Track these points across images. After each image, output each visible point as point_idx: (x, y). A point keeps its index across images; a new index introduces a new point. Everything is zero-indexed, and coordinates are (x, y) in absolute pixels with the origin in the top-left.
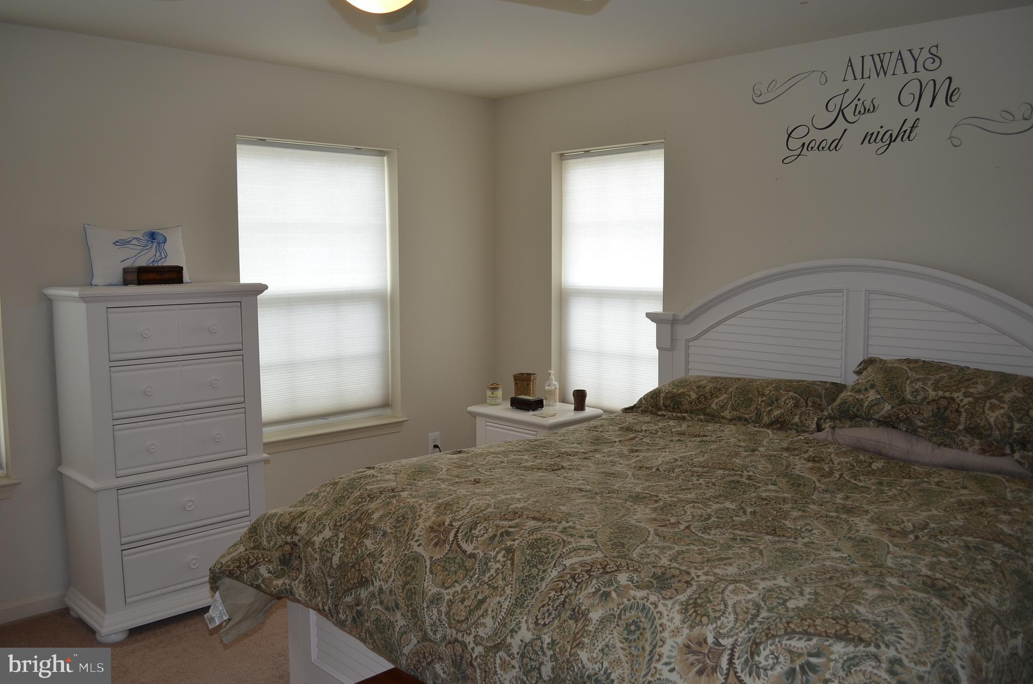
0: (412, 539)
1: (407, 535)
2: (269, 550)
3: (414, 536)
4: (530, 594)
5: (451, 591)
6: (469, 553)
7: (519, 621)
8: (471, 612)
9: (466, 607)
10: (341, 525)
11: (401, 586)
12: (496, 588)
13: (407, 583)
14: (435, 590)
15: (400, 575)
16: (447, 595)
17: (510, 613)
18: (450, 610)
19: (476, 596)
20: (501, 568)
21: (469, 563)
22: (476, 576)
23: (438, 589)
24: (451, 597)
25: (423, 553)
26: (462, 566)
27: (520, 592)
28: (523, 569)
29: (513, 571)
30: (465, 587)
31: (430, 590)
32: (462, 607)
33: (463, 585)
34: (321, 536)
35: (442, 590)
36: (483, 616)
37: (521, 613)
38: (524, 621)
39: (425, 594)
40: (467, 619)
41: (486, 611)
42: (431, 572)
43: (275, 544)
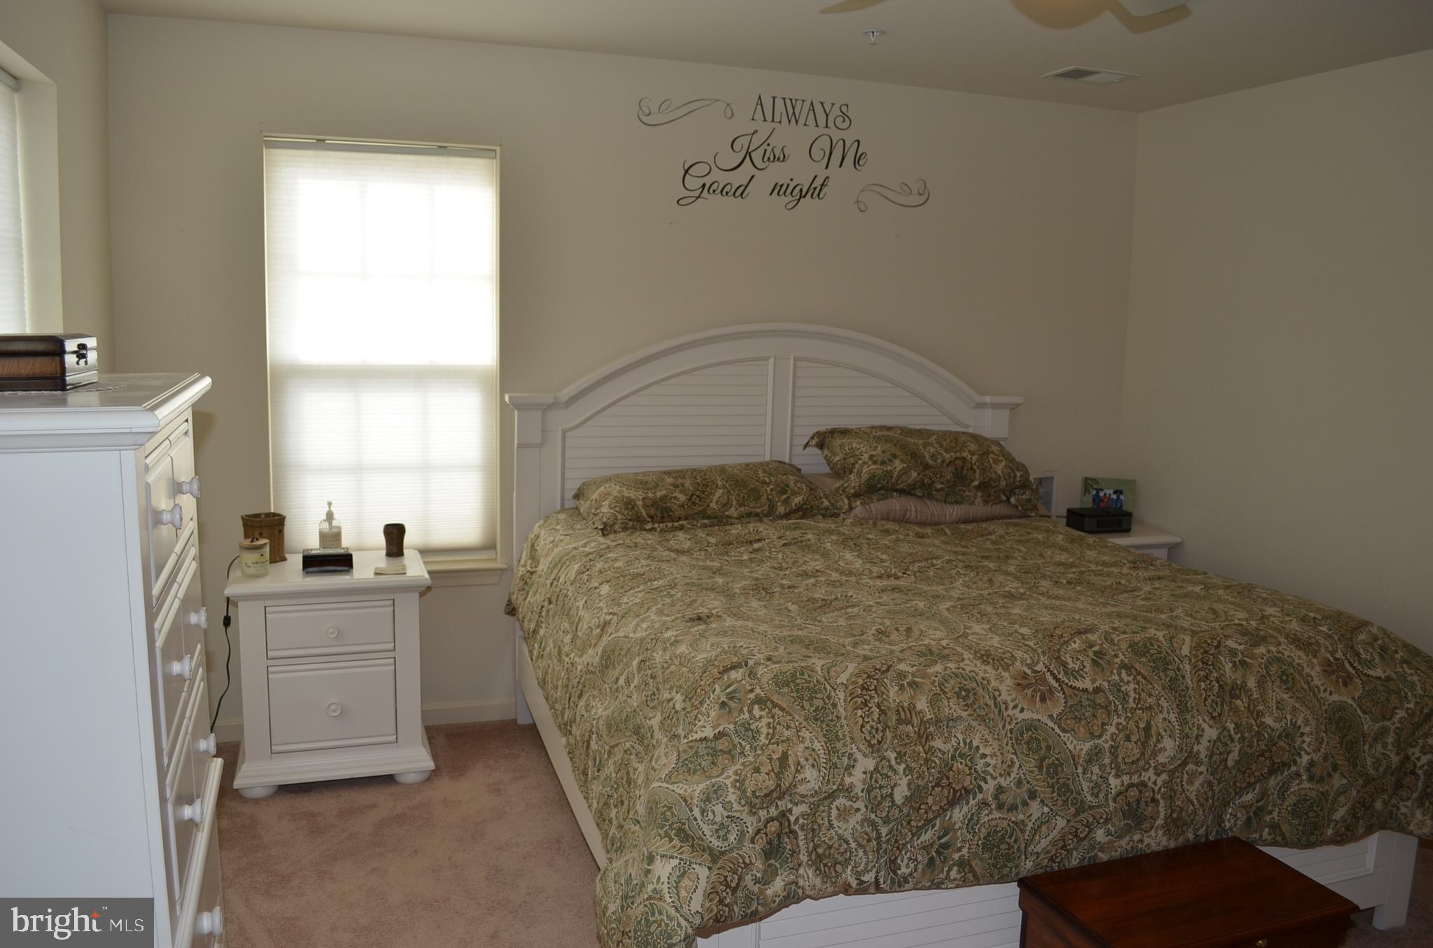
0: (1007, 708)
1: (996, 707)
3: (1005, 703)
4: (1185, 696)
5: (1107, 736)
6: (1091, 690)
8: (1144, 744)
9: (1136, 743)
11: (1036, 766)
12: (1150, 708)
13: (1042, 760)
14: (1087, 746)
15: (1027, 755)
16: (1105, 743)
17: (1183, 722)
19: (1138, 727)
20: (1137, 687)
21: (1100, 699)
22: (1120, 707)
23: (1092, 743)
24: (1111, 743)
25: (1035, 716)
26: (1095, 706)
27: (1176, 698)
28: (1159, 677)
29: (1151, 684)
30: (1118, 724)
31: (1081, 750)
32: (1130, 745)
33: (1114, 724)
35: (1097, 741)
36: (1158, 741)
37: (1193, 717)
38: (1201, 721)
39: (1076, 758)
40: (1143, 754)
41: (1159, 734)
42: (1064, 731)
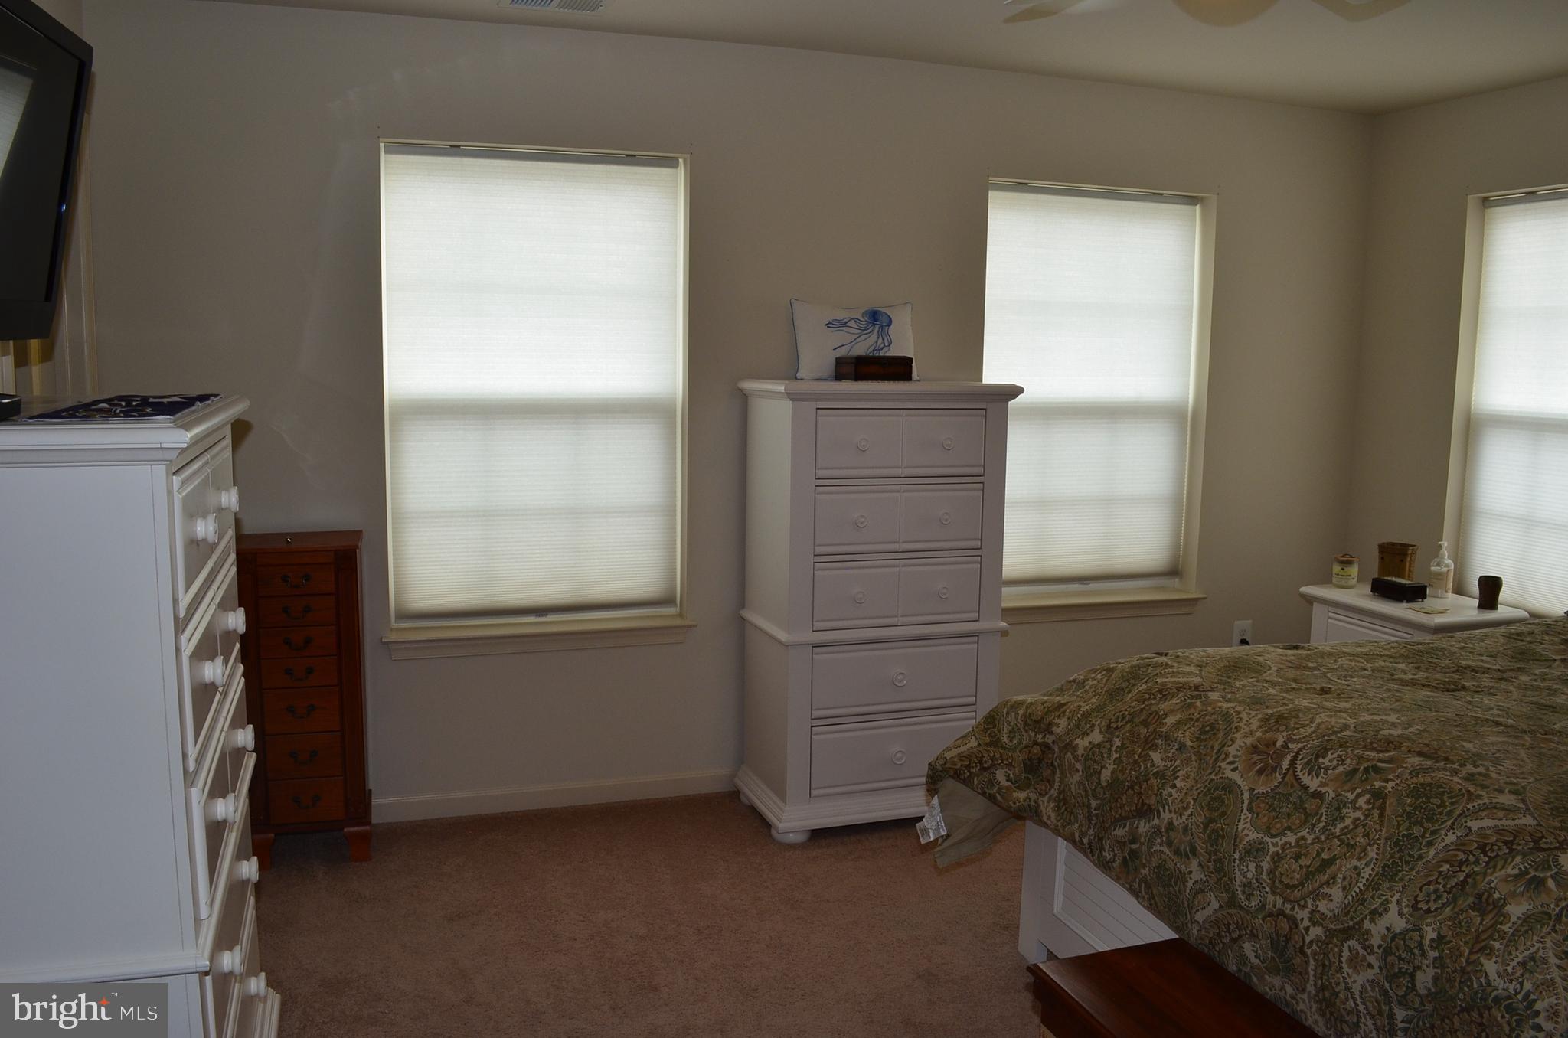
0: (1224, 760)
1: (1217, 753)
2: (1010, 750)
3: (1227, 755)
4: (1407, 863)
5: (1280, 841)
6: (1312, 790)
7: (1387, 900)
8: (1309, 876)
9: (1301, 867)
10: (1117, 728)
11: (1203, 824)
12: (1353, 846)
13: (1211, 820)
14: (1254, 836)
15: (1202, 808)
16: (1273, 845)
17: (1373, 885)
18: (1276, 867)
19: (1318, 854)
20: (1362, 818)
21: (1311, 805)
22: (1322, 825)
23: (1260, 836)
24: (1279, 849)
25: (1239, 781)
26: (1299, 807)
27: (1392, 857)
28: (1399, 826)
29: (1382, 825)
30: (1303, 838)
31: (1247, 835)
32: (1295, 866)
33: (1299, 835)
34: (1087, 740)
35: (1266, 838)
36: (1327, 883)
37: (1390, 889)
38: (1394, 900)
39: (1238, 840)
40: (1302, 884)
41: (1334, 878)
42: (1250, 810)
43: (1020, 742)
